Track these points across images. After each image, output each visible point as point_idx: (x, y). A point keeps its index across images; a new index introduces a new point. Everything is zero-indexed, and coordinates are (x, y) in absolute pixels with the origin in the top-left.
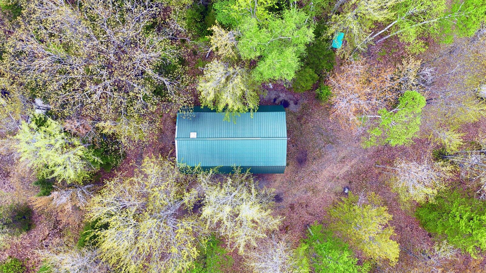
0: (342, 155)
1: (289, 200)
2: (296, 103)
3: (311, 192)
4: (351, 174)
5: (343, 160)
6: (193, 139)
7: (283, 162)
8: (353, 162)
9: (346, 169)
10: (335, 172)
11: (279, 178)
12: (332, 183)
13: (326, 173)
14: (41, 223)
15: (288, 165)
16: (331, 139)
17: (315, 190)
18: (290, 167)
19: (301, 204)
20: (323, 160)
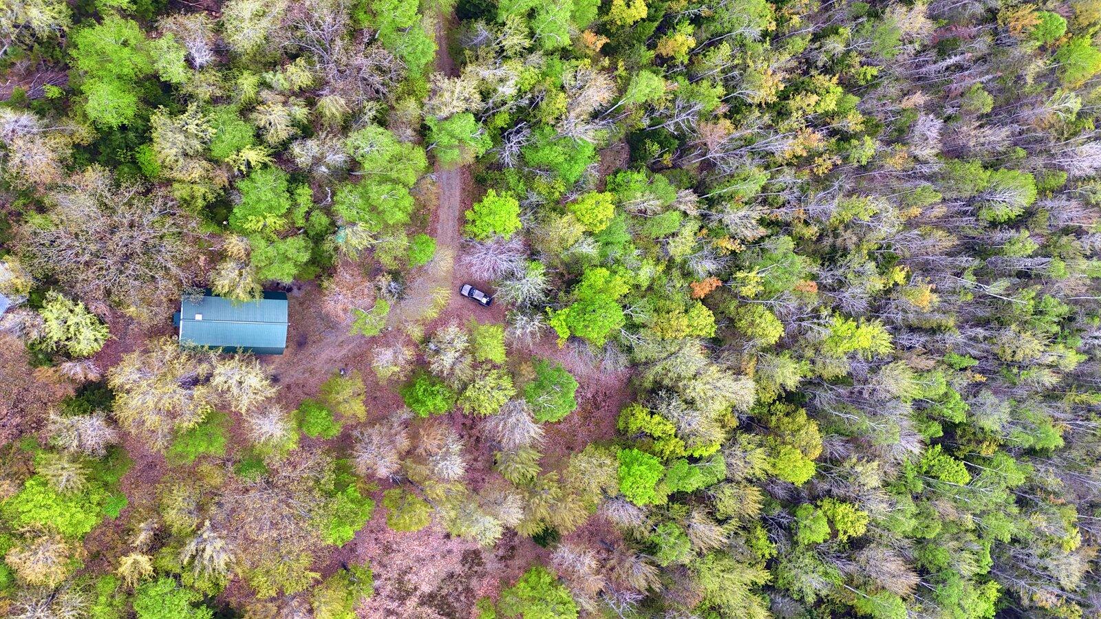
0: (341, 340)
1: (286, 380)
2: (299, 289)
3: (309, 373)
4: (348, 357)
5: (341, 345)
6: (198, 321)
7: (282, 344)
8: (350, 347)
9: (344, 352)
10: (333, 355)
11: (277, 359)
12: (330, 365)
13: (324, 356)
15: (287, 347)
16: (331, 325)
17: (312, 372)
18: (290, 349)
19: (297, 385)
20: (323, 343)
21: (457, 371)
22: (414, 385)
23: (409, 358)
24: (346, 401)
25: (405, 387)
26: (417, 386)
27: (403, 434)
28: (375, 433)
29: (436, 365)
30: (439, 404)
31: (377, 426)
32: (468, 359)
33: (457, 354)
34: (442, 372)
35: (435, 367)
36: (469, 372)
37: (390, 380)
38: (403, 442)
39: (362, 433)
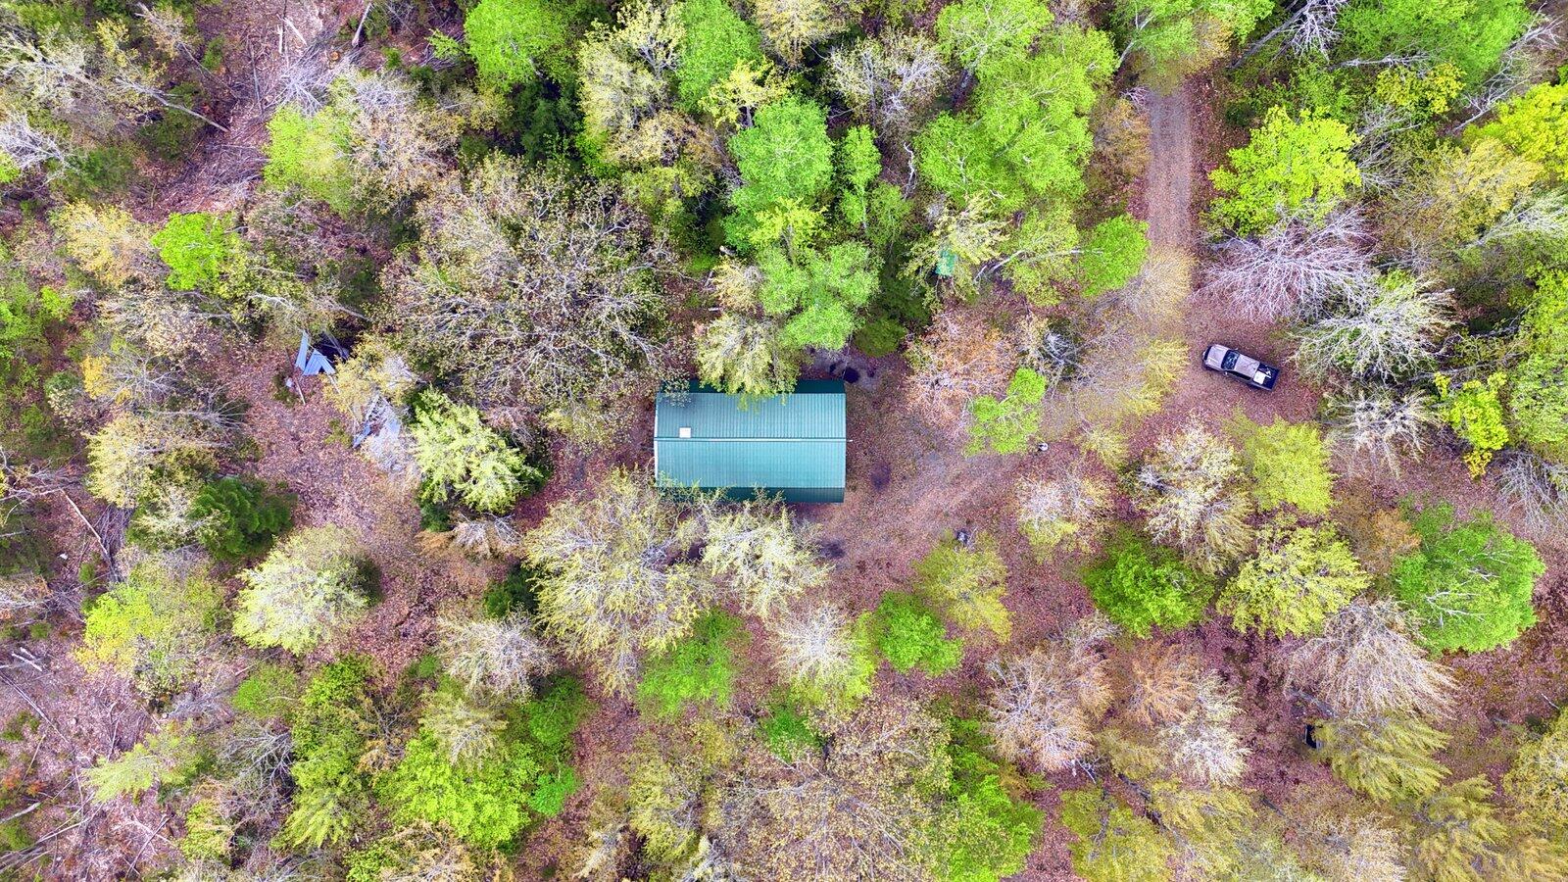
0: (955, 471)
1: (855, 554)
2: (872, 375)
3: (897, 539)
4: (971, 506)
5: (956, 482)
6: (685, 440)
8: (975, 485)
9: (962, 496)
10: (942, 502)
12: (936, 523)
13: (925, 505)
14: (394, 592)
15: (849, 485)
16: (935, 443)
17: (903, 537)
18: (855, 491)
19: (878, 562)
20: (920, 480)
21: (1213, 534)
22: (1114, 565)
23: (1098, 503)
24: (966, 597)
25: (1093, 568)
26: (1121, 566)
27: (1096, 672)
28: (1033, 667)
29: (1161, 518)
30: (1173, 606)
31: (1037, 652)
32: (1240, 504)
33: (1211, 493)
34: (1176, 534)
35: (1157, 524)
36: (1242, 533)
37: (1057, 551)
38: (1097, 693)
39: (1004, 667)
